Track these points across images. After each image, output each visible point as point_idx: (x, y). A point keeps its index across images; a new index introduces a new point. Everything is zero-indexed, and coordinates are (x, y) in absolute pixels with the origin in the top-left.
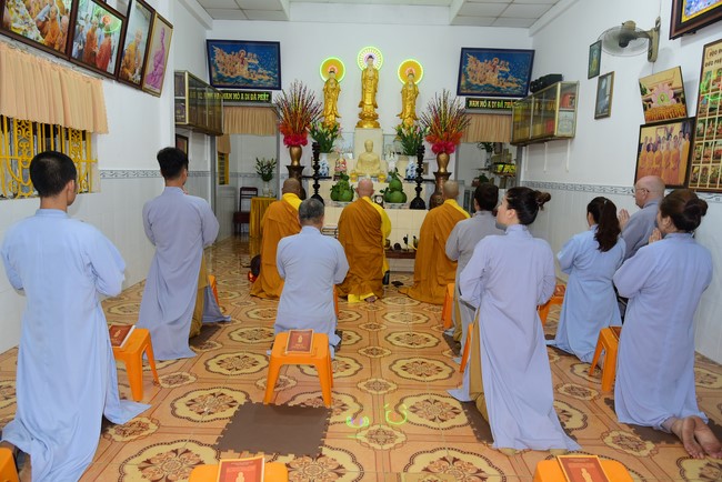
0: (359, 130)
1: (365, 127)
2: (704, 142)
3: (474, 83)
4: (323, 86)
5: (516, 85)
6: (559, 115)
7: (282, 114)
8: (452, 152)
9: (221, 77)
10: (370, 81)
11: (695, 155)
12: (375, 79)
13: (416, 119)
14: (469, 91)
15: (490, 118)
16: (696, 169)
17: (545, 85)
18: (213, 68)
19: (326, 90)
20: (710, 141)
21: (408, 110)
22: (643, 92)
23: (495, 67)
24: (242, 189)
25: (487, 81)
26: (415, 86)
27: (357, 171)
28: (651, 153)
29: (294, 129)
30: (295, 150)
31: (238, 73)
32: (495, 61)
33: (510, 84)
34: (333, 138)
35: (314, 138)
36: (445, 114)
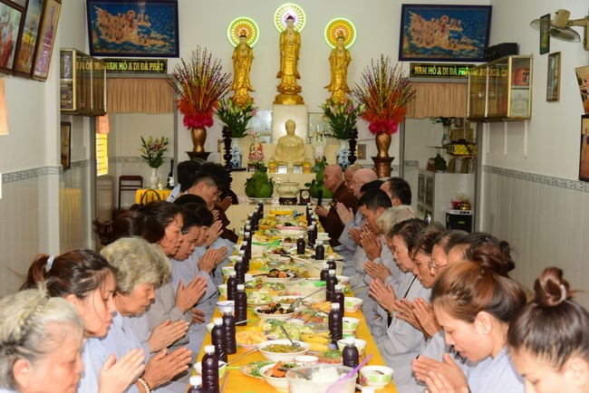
0: (277, 107)
1: (285, 102)
3: (420, 46)
4: (231, 52)
5: (471, 48)
6: (511, 93)
7: (180, 87)
8: (395, 131)
9: (103, 44)
10: (290, 45)
12: (297, 44)
13: (349, 92)
14: (414, 56)
15: (441, 87)
17: (497, 56)
18: (94, 34)
19: (236, 59)
21: (339, 81)
22: (580, 82)
23: (444, 26)
24: (123, 178)
25: (436, 43)
26: (346, 51)
27: (277, 159)
29: (196, 107)
30: (198, 132)
31: (125, 38)
32: (445, 19)
33: (463, 47)
34: (247, 119)
35: (224, 119)
36: (384, 86)
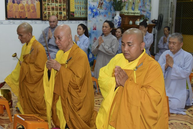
2: (47, 3)
11: (44, 7)
16: (45, 13)
20: (49, 3)
28: (16, 4)
